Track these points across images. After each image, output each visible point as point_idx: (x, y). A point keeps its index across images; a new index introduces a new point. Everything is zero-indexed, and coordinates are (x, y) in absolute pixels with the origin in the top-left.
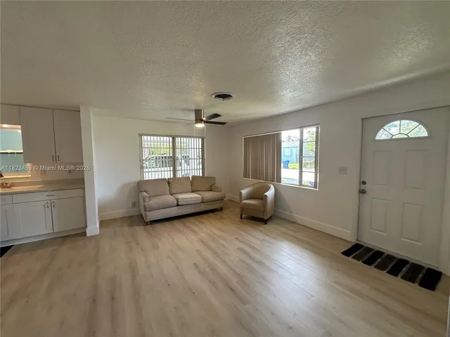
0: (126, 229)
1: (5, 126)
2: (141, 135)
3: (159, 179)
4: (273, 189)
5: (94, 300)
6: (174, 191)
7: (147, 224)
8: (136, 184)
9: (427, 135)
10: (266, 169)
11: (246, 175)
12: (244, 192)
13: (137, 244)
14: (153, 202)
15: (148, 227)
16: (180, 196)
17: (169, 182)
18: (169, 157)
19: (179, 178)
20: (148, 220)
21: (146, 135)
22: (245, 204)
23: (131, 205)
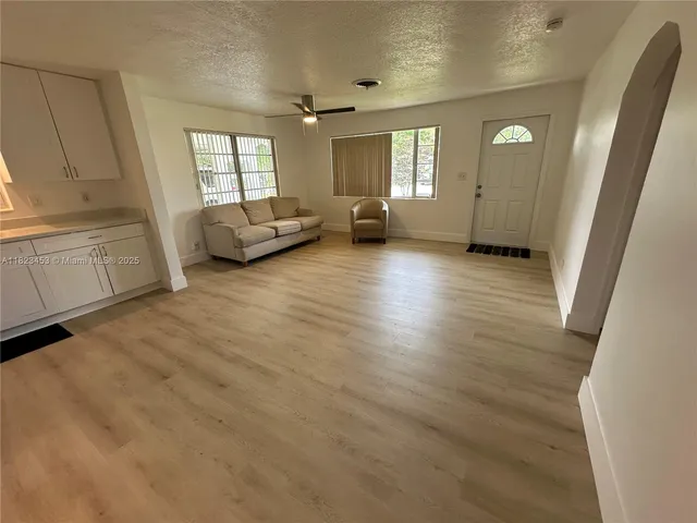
2: (188, 131)
3: (229, 205)
6: (255, 220)
9: (531, 140)
10: (370, 181)
11: (337, 193)
14: (247, 235)
17: (243, 207)
20: (247, 259)
22: (361, 224)
23: (193, 247)
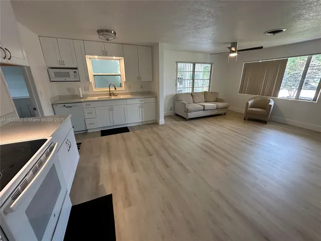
1: (114, 58)
4: (273, 102)
6: (196, 101)
11: (241, 92)
12: (250, 102)
17: (191, 95)
19: (198, 93)
23: (170, 109)
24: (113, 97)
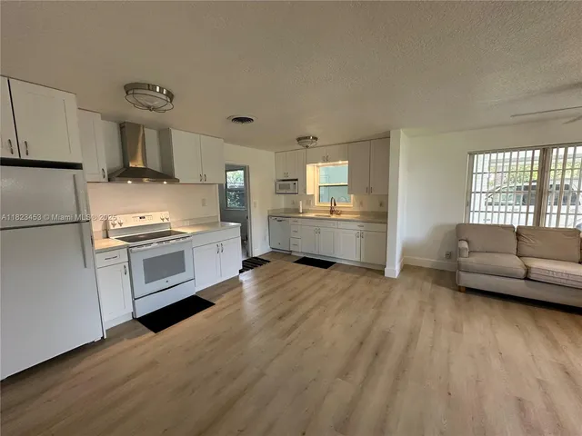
0: (428, 286)
2: (472, 154)
3: (497, 226)
5: (362, 343)
6: (526, 249)
7: (460, 289)
8: (454, 228)
13: (433, 310)
14: (473, 260)
15: (461, 295)
16: (536, 264)
17: (519, 233)
18: (526, 188)
19: (549, 230)
20: (462, 284)
21: (481, 153)
23: (444, 256)
24: (334, 216)
